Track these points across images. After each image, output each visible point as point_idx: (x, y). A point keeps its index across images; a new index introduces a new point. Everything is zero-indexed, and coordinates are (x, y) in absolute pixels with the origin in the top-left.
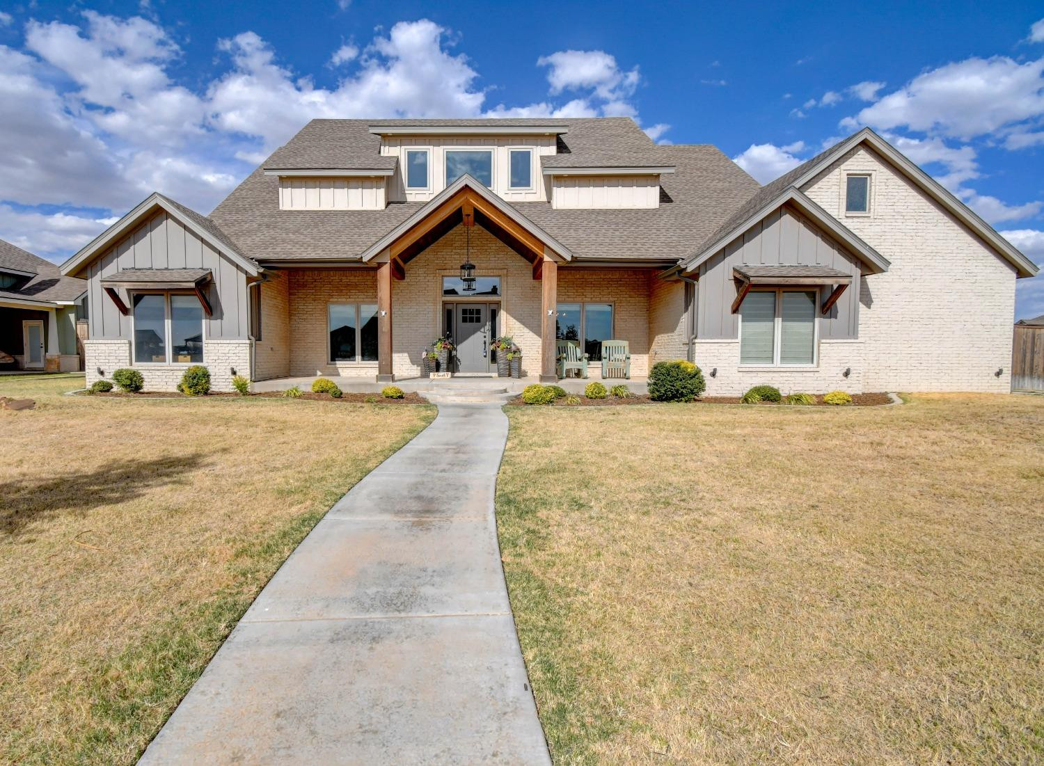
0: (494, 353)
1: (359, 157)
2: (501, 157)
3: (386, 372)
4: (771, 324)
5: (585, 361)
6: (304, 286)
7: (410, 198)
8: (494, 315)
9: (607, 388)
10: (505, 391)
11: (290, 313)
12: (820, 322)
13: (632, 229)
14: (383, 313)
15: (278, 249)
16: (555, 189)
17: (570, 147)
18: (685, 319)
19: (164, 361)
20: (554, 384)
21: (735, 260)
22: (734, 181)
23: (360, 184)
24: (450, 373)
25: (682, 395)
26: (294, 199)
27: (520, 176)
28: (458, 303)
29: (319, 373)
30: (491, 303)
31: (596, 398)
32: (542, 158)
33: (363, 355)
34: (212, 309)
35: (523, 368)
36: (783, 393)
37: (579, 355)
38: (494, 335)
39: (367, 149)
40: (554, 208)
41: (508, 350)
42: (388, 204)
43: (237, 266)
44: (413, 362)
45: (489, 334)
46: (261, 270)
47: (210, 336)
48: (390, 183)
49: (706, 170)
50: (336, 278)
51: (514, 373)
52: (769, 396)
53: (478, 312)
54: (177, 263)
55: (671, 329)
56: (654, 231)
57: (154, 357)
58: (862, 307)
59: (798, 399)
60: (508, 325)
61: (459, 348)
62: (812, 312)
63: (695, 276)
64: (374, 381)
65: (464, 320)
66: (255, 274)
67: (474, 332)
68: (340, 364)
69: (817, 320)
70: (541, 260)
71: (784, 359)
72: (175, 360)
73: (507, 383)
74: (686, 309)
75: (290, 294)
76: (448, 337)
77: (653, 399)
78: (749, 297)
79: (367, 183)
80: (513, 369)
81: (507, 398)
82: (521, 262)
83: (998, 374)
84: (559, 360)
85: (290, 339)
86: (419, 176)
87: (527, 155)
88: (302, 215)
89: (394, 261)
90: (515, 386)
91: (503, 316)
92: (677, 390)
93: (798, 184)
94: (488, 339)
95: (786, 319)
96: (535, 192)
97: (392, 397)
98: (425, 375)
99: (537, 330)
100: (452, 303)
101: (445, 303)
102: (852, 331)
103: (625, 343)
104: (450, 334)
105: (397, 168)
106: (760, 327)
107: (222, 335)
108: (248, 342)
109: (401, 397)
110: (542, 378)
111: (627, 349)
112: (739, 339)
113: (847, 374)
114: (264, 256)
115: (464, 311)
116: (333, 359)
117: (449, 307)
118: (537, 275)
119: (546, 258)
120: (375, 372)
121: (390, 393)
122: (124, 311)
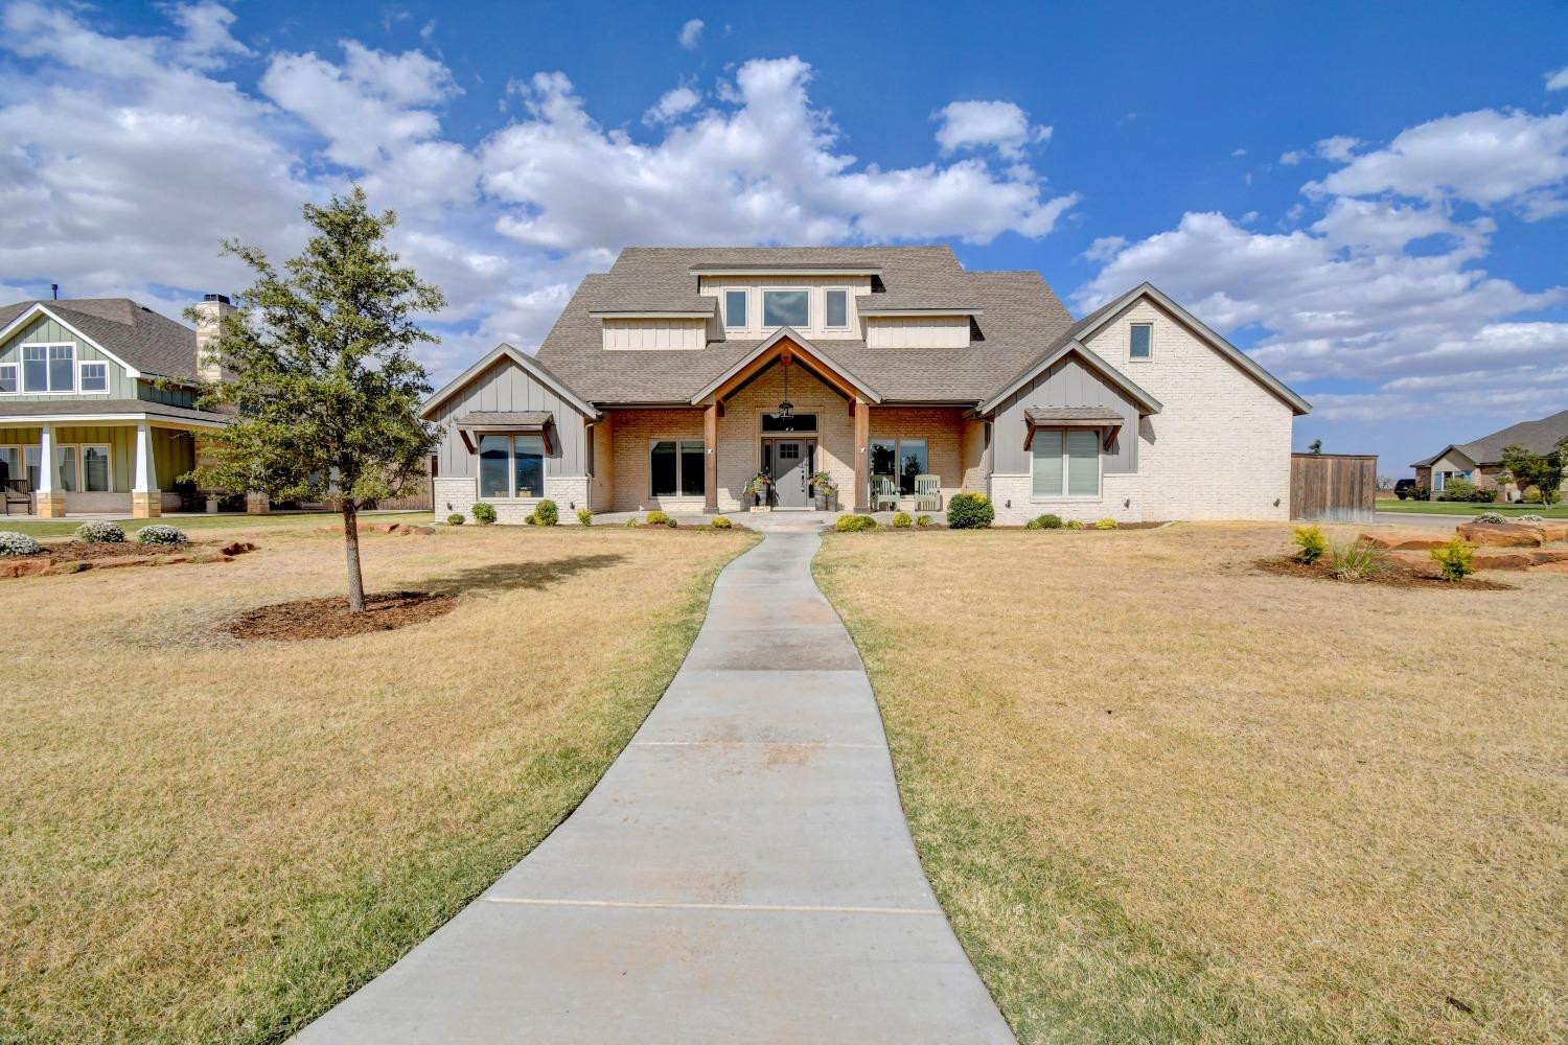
0: (811, 488)
1: (679, 298)
2: (817, 296)
3: (713, 507)
4: (1059, 460)
5: (898, 494)
6: (627, 423)
7: (728, 337)
8: (811, 451)
9: (912, 518)
10: (822, 522)
11: (613, 450)
12: (1104, 460)
13: (942, 369)
14: (710, 451)
15: (610, 392)
16: (869, 329)
17: (885, 284)
18: (986, 454)
19: (508, 496)
20: (864, 515)
21: (1026, 403)
22: (1049, 315)
23: (681, 325)
24: (769, 508)
25: (974, 522)
26: (616, 340)
27: (836, 317)
28: (777, 439)
29: (641, 508)
30: (808, 439)
31: (902, 526)
32: (858, 298)
33: (684, 490)
34: (553, 448)
35: (839, 502)
36: (1065, 521)
37: (893, 489)
38: (811, 470)
39: (686, 288)
40: (869, 347)
41: (826, 485)
42: (708, 342)
43: (576, 409)
44: (733, 497)
45: (806, 469)
46: (600, 413)
47: (550, 473)
48: (710, 324)
49: (1023, 303)
50: (657, 416)
51: (830, 507)
52: (1050, 523)
53: (796, 447)
54: (520, 406)
55: (977, 464)
56: (962, 372)
57: (497, 493)
58: (1142, 442)
59: (1091, 527)
60: (825, 460)
61: (778, 483)
62: (1096, 449)
63: (990, 417)
64: (702, 514)
65: (783, 456)
66: (594, 417)
67: (792, 468)
68: (662, 499)
69: (1100, 456)
70: (854, 401)
71: (1071, 491)
72: (517, 495)
73: (823, 515)
74: (986, 447)
75: (613, 431)
76: (767, 472)
77: (951, 527)
78: (1038, 436)
79: (689, 324)
80: (830, 502)
81: (823, 527)
82: (839, 400)
83: (1277, 504)
84: (873, 494)
85: (614, 476)
86: (738, 316)
87: (842, 296)
88: (626, 356)
89: (718, 403)
90: (831, 518)
91: (820, 451)
92: (969, 519)
93: (1080, 337)
94: (806, 474)
95: (1072, 454)
96: (851, 330)
97: (721, 527)
98: (746, 509)
99: (850, 463)
100: (770, 439)
101: (763, 439)
102: (1132, 467)
103: (937, 478)
104: (769, 469)
105: (717, 311)
106: (1049, 463)
107: (561, 473)
108: (586, 478)
109: (729, 527)
110: (857, 510)
111: (939, 483)
112: (1031, 474)
113: (1127, 505)
114: (598, 399)
115: (783, 447)
116: (654, 494)
117: (768, 443)
118: (852, 413)
119: (859, 401)
120: (703, 506)
121: (720, 523)
122: (472, 450)
